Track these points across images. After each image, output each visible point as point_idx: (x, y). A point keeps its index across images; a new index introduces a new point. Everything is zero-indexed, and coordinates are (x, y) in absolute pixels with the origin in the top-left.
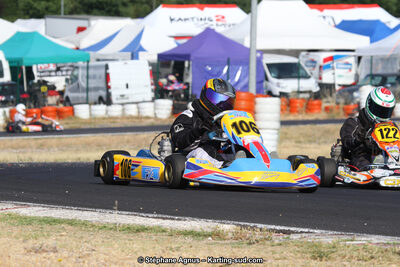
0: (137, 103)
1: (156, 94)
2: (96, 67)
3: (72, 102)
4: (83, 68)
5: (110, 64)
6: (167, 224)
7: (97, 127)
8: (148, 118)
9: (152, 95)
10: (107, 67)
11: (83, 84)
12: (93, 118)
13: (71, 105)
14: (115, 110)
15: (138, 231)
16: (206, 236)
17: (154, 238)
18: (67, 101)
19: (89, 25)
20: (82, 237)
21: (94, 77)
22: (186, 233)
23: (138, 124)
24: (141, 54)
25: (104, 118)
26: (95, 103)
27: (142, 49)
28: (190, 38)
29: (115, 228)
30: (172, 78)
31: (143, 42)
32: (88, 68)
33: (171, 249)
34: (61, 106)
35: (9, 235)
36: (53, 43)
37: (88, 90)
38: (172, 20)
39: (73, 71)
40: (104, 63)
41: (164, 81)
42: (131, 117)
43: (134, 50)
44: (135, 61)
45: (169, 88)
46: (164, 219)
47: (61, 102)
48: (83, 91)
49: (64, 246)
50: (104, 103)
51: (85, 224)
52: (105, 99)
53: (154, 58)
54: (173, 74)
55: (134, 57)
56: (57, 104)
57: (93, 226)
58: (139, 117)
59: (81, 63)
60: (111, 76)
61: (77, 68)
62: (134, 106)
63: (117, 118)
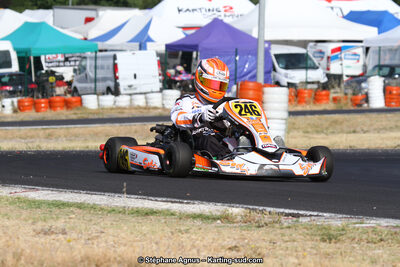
0: (145, 93)
1: (164, 85)
2: (103, 58)
3: (80, 92)
4: (91, 58)
5: (119, 55)
6: (176, 207)
7: (105, 117)
8: (156, 108)
9: (160, 85)
10: (115, 58)
11: (91, 75)
12: (101, 108)
13: (80, 96)
14: (123, 101)
15: (147, 214)
16: (215, 219)
17: (163, 221)
18: (75, 92)
19: (97, 16)
20: (91, 220)
21: (102, 68)
22: (195, 217)
23: (146, 114)
24: (149, 44)
25: (112, 109)
26: (103, 94)
27: (150, 40)
28: (199, 28)
29: (123, 211)
30: (180, 68)
31: (151, 33)
32: (96, 58)
33: (180, 231)
34: (69, 96)
35: (18, 218)
36: (61, 33)
37: (96, 80)
38: (179, 11)
39: (81, 61)
40: (112, 53)
41: (172, 72)
42: (139, 107)
43: (142, 40)
44: (142, 52)
45: (177, 79)
46: (172, 202)
47: (70, 92)
48: (91, 82)
49: (73, 229)
50: (112, 94)
51: (93, 207)
52: (113, 89)
53: (162, 49)
54: (181, 65)
55: (142, 47)
56: (65, 94)
57: (102, 209)
58: (147, 108)
59: (89, 54)
60: (119, 67)
61: (85, 58)
62: (142, 96)
63: (125, 108)
